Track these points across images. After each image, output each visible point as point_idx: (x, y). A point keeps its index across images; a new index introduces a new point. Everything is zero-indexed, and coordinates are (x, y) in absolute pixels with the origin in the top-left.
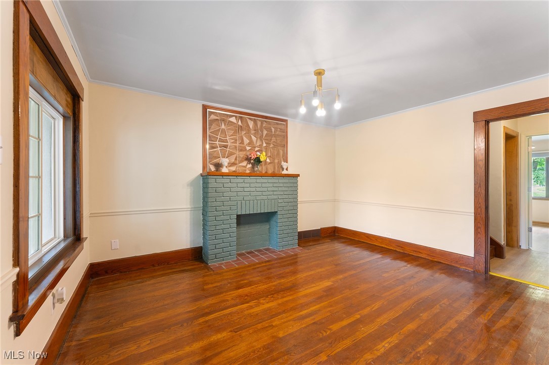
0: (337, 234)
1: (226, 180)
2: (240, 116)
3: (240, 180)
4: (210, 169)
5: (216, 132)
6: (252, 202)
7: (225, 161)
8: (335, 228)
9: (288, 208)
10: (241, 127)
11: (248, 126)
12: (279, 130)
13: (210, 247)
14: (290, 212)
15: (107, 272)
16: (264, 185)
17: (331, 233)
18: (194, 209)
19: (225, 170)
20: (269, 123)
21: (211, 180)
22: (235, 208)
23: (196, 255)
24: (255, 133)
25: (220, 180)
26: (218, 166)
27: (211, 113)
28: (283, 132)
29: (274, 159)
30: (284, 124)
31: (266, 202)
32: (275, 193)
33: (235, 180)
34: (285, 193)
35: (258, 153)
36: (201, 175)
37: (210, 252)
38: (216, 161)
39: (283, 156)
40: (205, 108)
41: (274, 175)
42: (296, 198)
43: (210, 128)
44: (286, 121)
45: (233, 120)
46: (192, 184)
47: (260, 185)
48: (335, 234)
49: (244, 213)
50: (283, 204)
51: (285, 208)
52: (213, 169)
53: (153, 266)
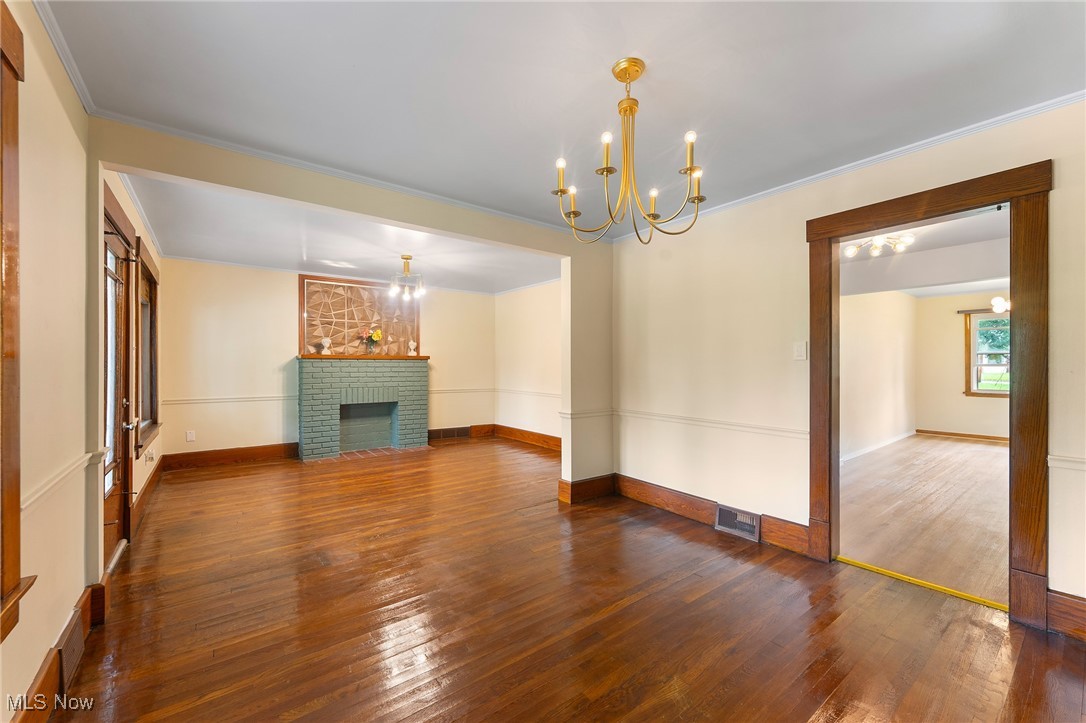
0: (498, 434)
1: (325, 363)
2: (350, 286)
3: (344, 363)
4: (309, 351)
5: (316, 307)
6: (360, 390)
7: (326, 342)
8: (494, 425)
9: (414, 398)
10: (351, 299)
11: (361, 297)
13: (304, 441)
14: (416, 402)
15: (181, 466)
17: (488, 432)
18: (288, 398)
19: (325, 352)
21: (307, 364)
22: (338, 396)
23: (289, 454)
24: (370, 306)
25: (319, 364)
26: (319, 347)
27: (309, 284)
29: (398, 337)
31: (381, 390)
32: (393, 379)
33: (336, 363)
34: (409, 379)
35: (371, 332)
36: (297, 358)
37: (305, 448)
38: (316, 341)
39: (412, 333)
40: (302, 278)
41: (399, 357)
42: (427, 386)
43: (308, 303)
45: (340, 291)
46: (286, 368)
48: (493, 434)
49: (350, 402)
50: (407, 393)
51: (408, 398)
52: (313, 350)
53: (236, 461)
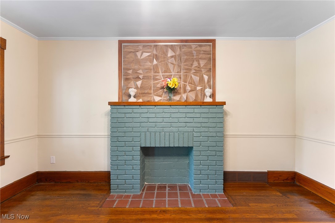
0: (298, 184)
2: (155, 45)
3: (143, 109)
4: (124, 100)
6: (158, 134)
8: (295, 174)
9: (209, 143)
10: (156, 55)
12: (202, 52)
16: (173, 115)
17: (287, 179)
20: (190, 47)
22: (138, 139)
27: (125, 47)
28: (208, 54)
29: (196, 86)
30: (210, 45)
31: (176, 134)
32: (188, 125)
34: (204, 125)
39: (209, 82)
40: (121, 43)
41: (195, 104)
44: (213, 41)
47: (168, 115)
48: (295, 182)
50: (202, 139)
